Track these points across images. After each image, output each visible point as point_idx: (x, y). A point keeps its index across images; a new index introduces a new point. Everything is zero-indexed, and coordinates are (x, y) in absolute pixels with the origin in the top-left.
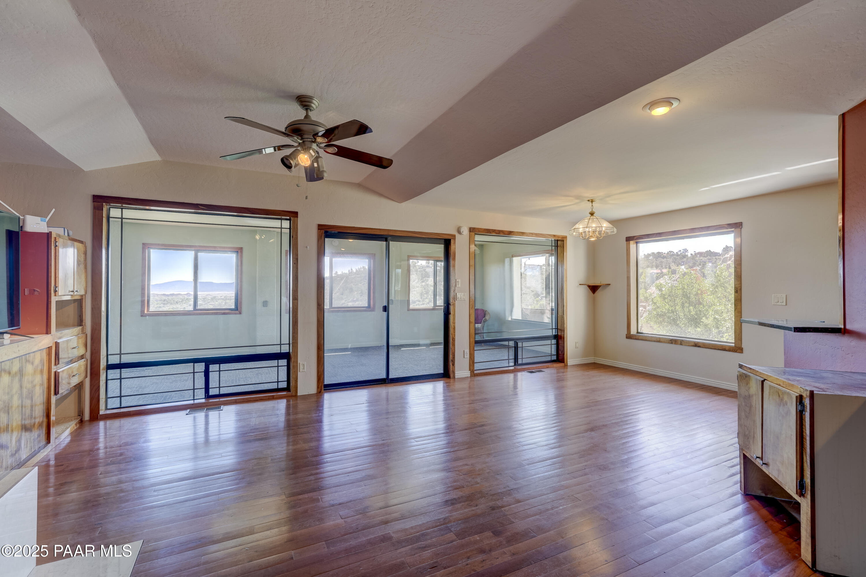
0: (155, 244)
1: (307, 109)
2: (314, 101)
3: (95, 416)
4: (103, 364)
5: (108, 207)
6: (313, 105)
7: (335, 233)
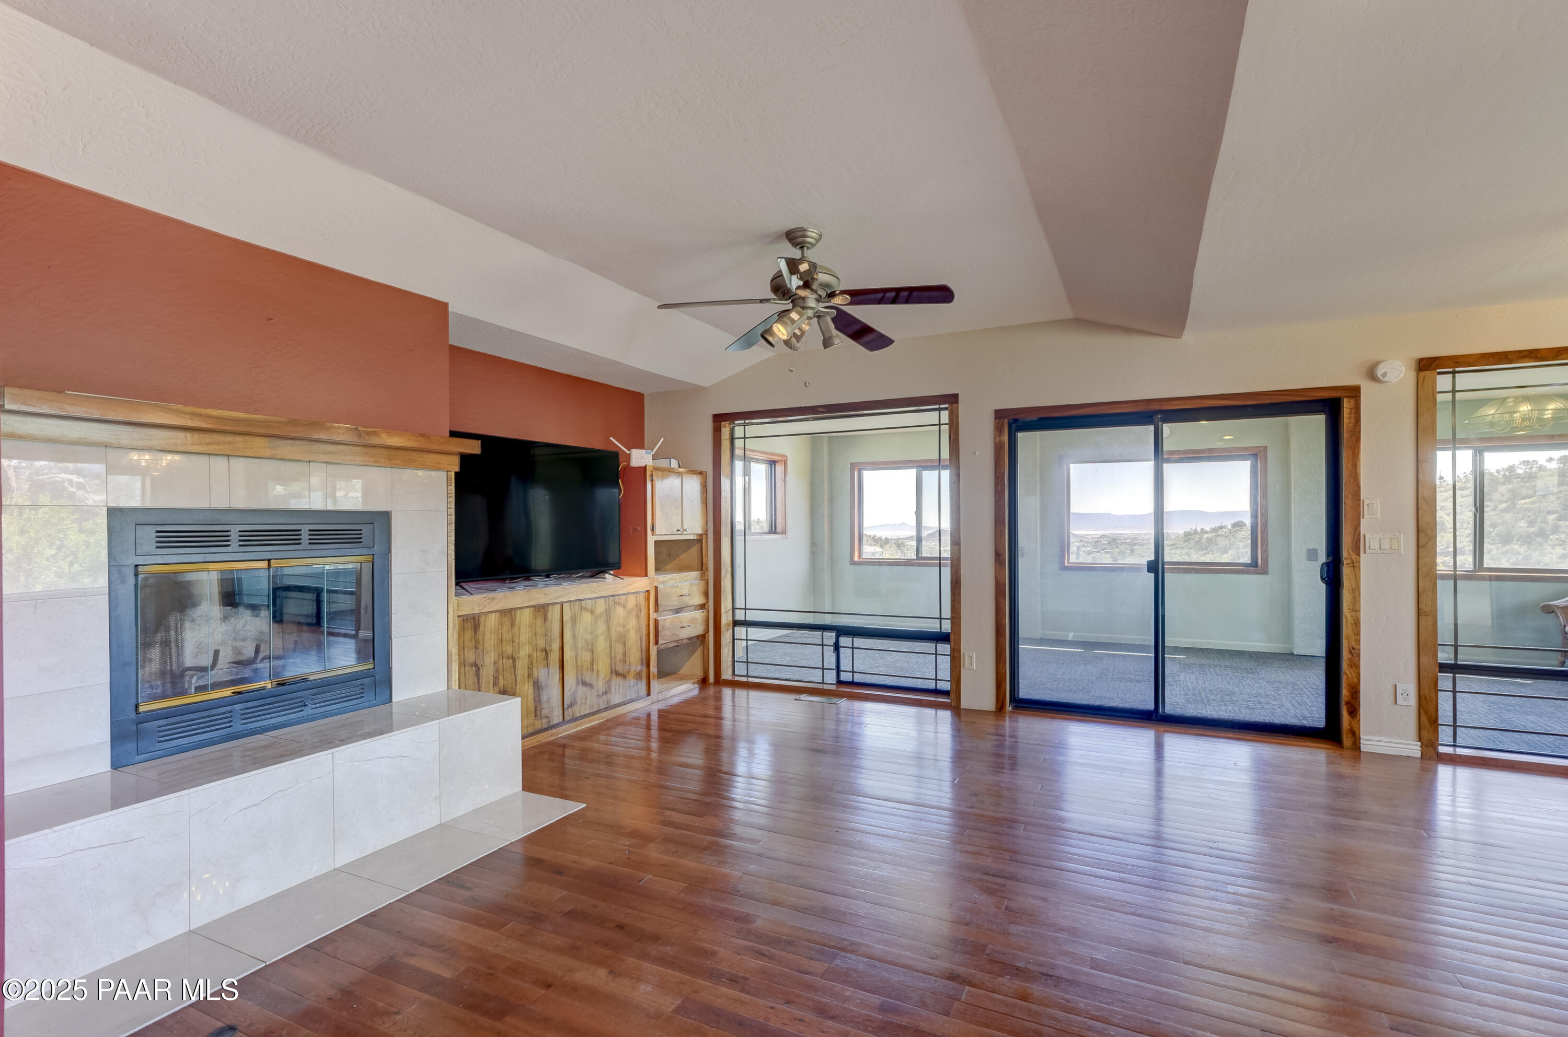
0: (869, 463)
1: (802, 248)
2: (810, 234)
3: (719, 682)
4: (726, 619)
5: (732, 426)
6: (808, 240)
7: (1032, 421)
